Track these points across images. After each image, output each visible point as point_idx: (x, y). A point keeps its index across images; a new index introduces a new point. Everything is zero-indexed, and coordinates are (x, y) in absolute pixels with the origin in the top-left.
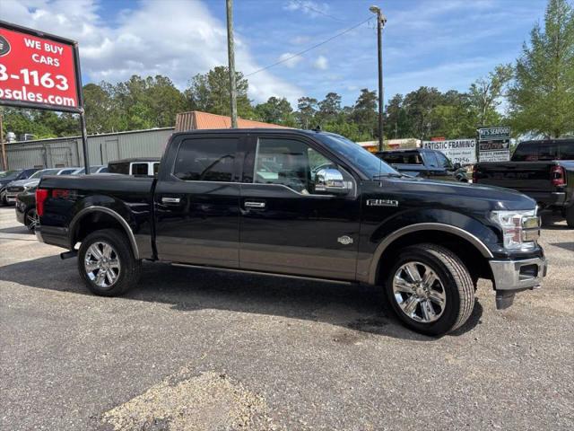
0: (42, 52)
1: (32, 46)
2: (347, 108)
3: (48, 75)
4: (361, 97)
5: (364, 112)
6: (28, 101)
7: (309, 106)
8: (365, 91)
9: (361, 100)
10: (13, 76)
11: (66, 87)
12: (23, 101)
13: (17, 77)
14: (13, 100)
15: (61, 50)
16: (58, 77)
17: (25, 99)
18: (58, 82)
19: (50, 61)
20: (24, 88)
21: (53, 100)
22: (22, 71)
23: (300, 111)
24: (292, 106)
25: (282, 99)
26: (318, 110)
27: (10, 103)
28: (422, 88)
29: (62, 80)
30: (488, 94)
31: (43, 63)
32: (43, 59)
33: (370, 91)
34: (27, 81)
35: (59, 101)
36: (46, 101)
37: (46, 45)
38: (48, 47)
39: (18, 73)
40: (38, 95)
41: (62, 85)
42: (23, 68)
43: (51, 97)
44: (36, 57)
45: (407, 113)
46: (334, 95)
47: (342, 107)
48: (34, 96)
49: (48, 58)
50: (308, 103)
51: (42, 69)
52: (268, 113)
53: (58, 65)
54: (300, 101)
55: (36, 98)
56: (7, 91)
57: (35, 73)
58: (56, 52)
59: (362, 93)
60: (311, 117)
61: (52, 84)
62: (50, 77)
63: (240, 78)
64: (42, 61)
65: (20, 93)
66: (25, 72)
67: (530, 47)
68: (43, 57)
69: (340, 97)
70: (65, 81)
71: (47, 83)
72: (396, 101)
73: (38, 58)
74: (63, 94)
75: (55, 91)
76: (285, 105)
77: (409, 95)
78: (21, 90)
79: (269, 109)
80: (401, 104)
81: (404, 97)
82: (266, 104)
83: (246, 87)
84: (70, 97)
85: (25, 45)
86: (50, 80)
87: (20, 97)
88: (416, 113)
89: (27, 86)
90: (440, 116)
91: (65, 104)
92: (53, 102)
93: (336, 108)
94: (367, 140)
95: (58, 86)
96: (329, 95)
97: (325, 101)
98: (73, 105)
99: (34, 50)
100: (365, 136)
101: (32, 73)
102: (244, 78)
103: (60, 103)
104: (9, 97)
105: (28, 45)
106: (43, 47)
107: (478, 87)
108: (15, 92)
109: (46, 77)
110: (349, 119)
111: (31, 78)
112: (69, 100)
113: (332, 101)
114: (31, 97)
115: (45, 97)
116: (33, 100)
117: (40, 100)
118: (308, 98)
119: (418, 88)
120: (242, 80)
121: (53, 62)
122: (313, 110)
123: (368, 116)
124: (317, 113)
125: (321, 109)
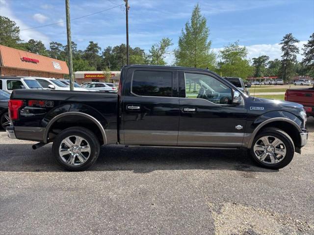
2: (80, 51)
4: (90, 46)
5: (91, 54)
7: (57, 48)
8: (91, 42)
23: (50, 50)
24: (45, 46)
25: (38, 41)
26: (63, 50)
28: (122, 45)
30: (160, 52)
33: (94, 43)
45: (115, 57)
46: (73, 43)
47: (78, 50)
50: (56, 46)
54: (51, 44)
59: (90, 44)
63: (14, 25)
67: (185, 32)
69: (76, 44)
72: (108, 50)
76: (40, 45)
77: (115, 47)
79: (29, 46)
80: (111, 52)
81: (113, 48)
82: (27, 43)
83: (18, 31)
88: (120, 57)
90: (134, 61)
93: (74, 50)
94: (94, 70)
100: (93, 68)
102: (17, 26)
107: (156, 48)
110: (83, 57)
118: (56, 43)
119: (121, 44)
120: (15, 26)
122: (60, 50)
123: (94, 57)
124: (62, 52)
125: (65, 50)
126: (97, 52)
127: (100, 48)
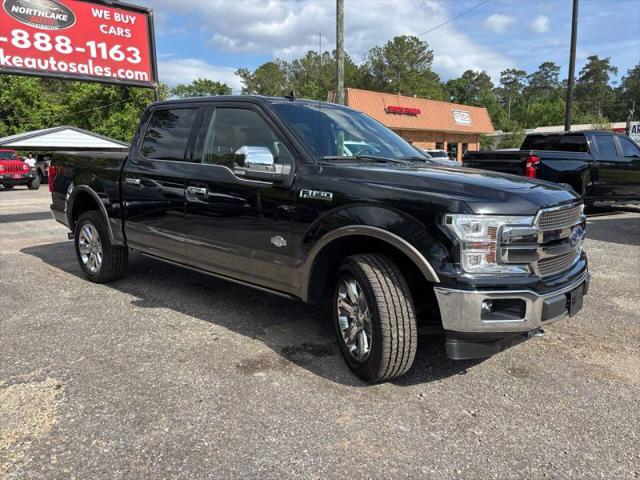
0: (112, 22)
1: (100, 16)
3: (117, 47)
4: (588, 67)
5: (589, 85)
6: (95, 76)
7: (515, 81)
8: (593, 58)
9: (588, 70)
10: (78, 49)
11: (139, 60)
12: (89, 75)
13: (82, 50)
14: (77, 74)
15: (133, 20)
16: (129, 49)
17: (91, 73)
18: (130, 54)
19: (120, 32)
20: (90, 62)
21: (123, 74)
22: (88, 44)
23: (503, 86)
24: (492, 80)
25: (480, 72)
26: (528, 85)
27: (74, 77)
29: (133, 52)
31: (113, 34)
32: (112, 30)
33: (600, 58)
34: (94, 54)
35: (130, 75)
36: (115, 75)
37: (116, 14)
38: (118, 17)
39: (84, 46)
40: (106, 69)
41: (134, 58)
42: (90, 40)
43: (121, 71)
44: (104, 28)
46: (550, 65)
47: (560, 80)
48: (101, 70)
49: (118, 29)
50: (513, 76)
51: (111, 41)
52: (461, 90)
53: (129, 36)
54: (503, 74)
55: (104, 72)
56: (71, 65)
57: (103, 46)
58: (127, 21)
59: (588, 62)
60: (517, 94)
61: (122, 57)
62: (119, 49)
63: (424, 48)
64: (111, 32)
65: (85, 66)
66: (91, 44)
68: (112, 28)
69: (558, 68)
70: (137, 53)
71: (117, 55)
73: (107, 29)
74: (134, 67)
75: (125, 65)
76: (484, 79)
78: (87, 63)
79: (462, 85)
82: (459, 80)
83: (431, 59)
84: (142, 71)
85: (92, 15)
86: (119, 52)
87: (86, 71)
89: (93, 59)
91: (137, 78)
92: (123, 77)
93: (551, 81)
95: (129, 59)
96: (544, 66)
97: (537, 73)
98: (146, 79)
99: (103, 20)
101: (99, 45)
102: (429, 49)
103: (130, 78)
104: (74, 71)
105: (95, 15)
106: (112, 16)
108: (80, 66)
109: (115, 49)
111: (99, 51)
112: (141, 74)
113: (547, 73)
114: (98, 71)
115: (114, 70)
116: (101, 74)
117: (109, 74)
118: (514, 70)
120: (426, 51)
121: (124, 33)
122: (521, 85)
123: (596, 92)
124: (526, 89)
125: (530, 83)
126: (606, 78)
127: (614, 70)
